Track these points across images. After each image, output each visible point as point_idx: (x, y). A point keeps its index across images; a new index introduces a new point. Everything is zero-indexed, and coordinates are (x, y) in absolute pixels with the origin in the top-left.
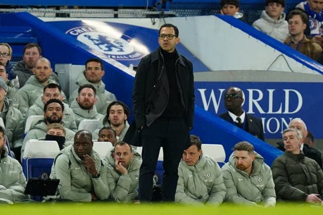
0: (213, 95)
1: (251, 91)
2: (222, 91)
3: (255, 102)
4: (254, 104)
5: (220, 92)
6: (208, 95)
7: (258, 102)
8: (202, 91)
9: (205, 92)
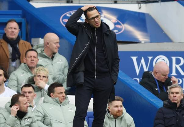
0: (143, 61)
1: (174, 59)
2: (150, 58)
3: (178, 66)
4: (176, 68)
5: (148, 59)
6: (139, 61)
7: (180, 67)
8: (134, 59)
9: (137, 59)
